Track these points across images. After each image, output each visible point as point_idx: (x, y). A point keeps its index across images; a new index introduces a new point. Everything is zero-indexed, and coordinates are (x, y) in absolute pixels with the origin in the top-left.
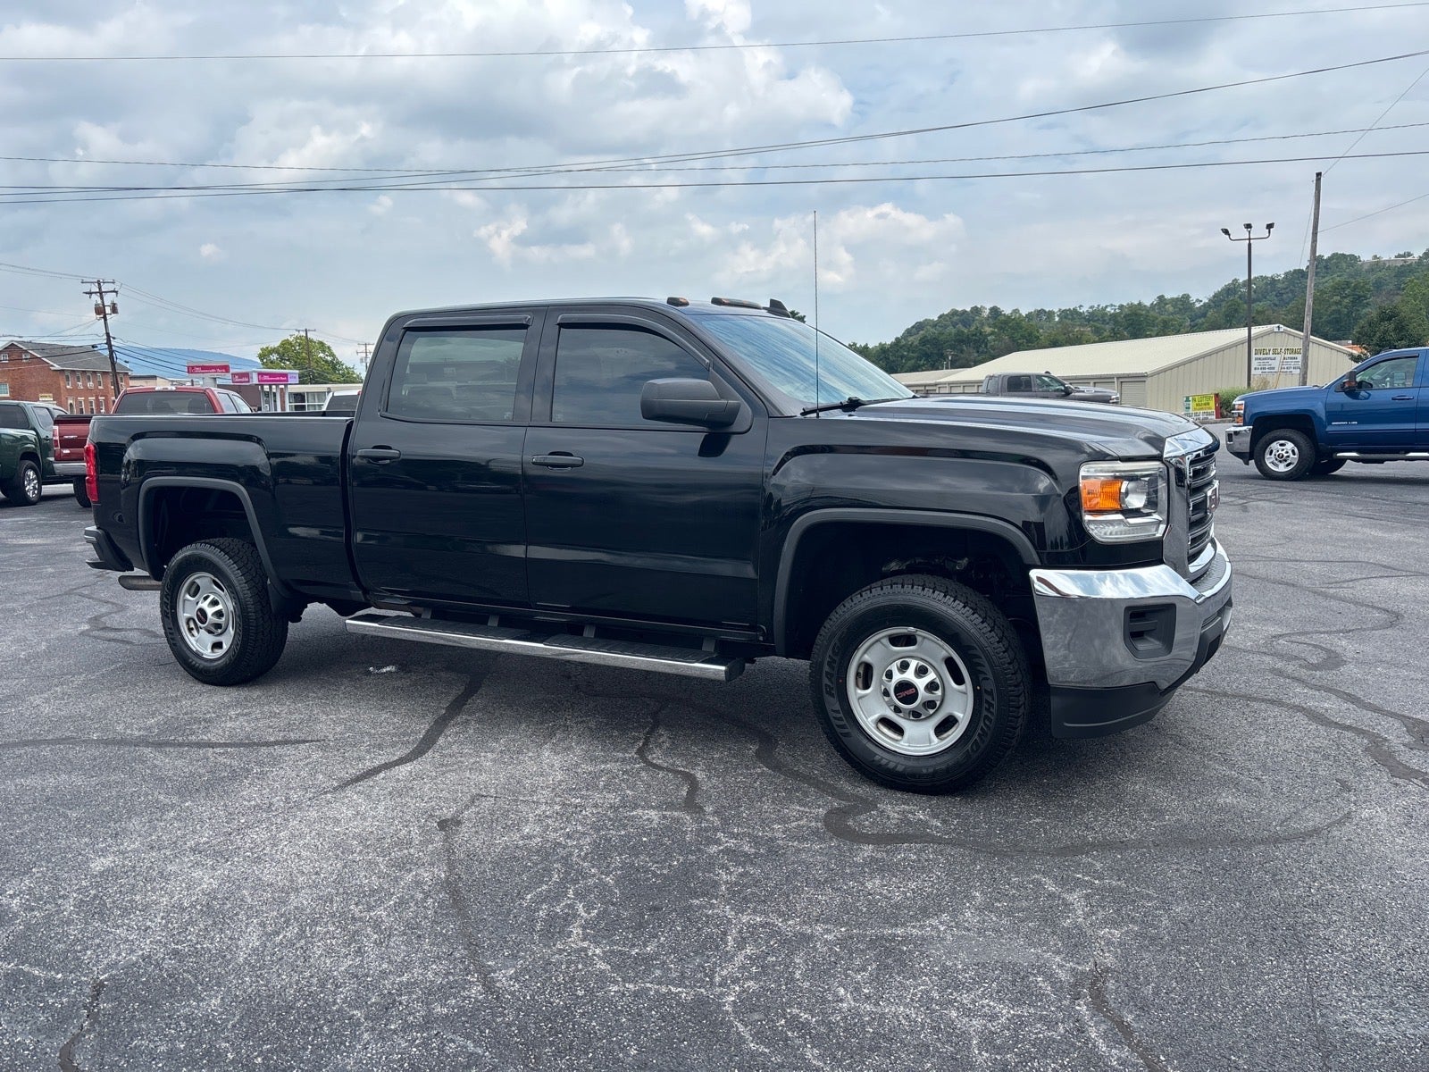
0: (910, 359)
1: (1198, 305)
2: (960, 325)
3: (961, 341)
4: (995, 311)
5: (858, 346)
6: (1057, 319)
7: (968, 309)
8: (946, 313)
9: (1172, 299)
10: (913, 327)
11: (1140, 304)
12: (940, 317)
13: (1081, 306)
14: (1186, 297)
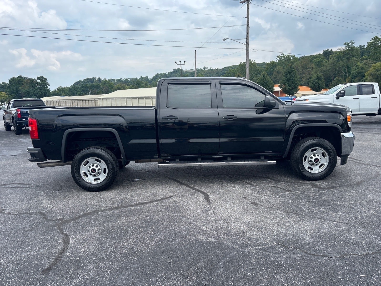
0: (79, 92)
1: (150, 79)
2: (90, 82)
3: (93, 87)
4: (99, 79)
5: (62, 87)
6: (116, 81)
7: (92, 78)
8: (85, 79)
9: (144, 77)
10: (76, 82)
11: (136, 78)
12: (84, 80)
13: (122, 78)
14: (147, 77)
